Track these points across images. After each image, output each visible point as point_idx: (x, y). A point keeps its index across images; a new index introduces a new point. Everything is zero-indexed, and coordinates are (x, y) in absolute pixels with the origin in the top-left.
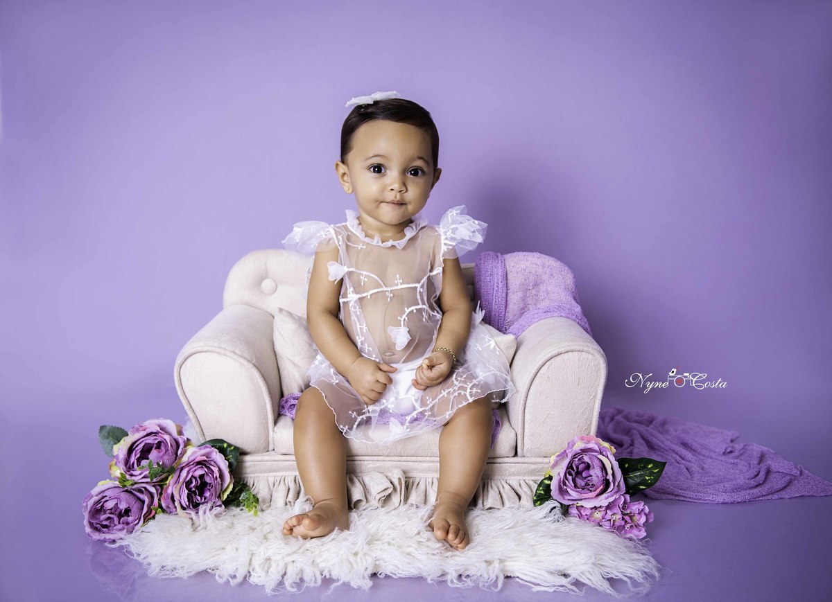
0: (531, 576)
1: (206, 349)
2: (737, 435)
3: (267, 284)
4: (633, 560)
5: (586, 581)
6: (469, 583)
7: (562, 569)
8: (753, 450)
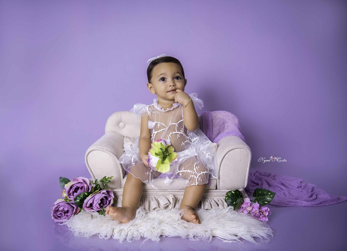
0: (223, 236)
1: (96, 149)
2: (303, 180)
3: (121, 124)
4: (263, 229)
5: (244, 238)
6: (198, 239)
7: (235, 233)
8: (309, 186)
